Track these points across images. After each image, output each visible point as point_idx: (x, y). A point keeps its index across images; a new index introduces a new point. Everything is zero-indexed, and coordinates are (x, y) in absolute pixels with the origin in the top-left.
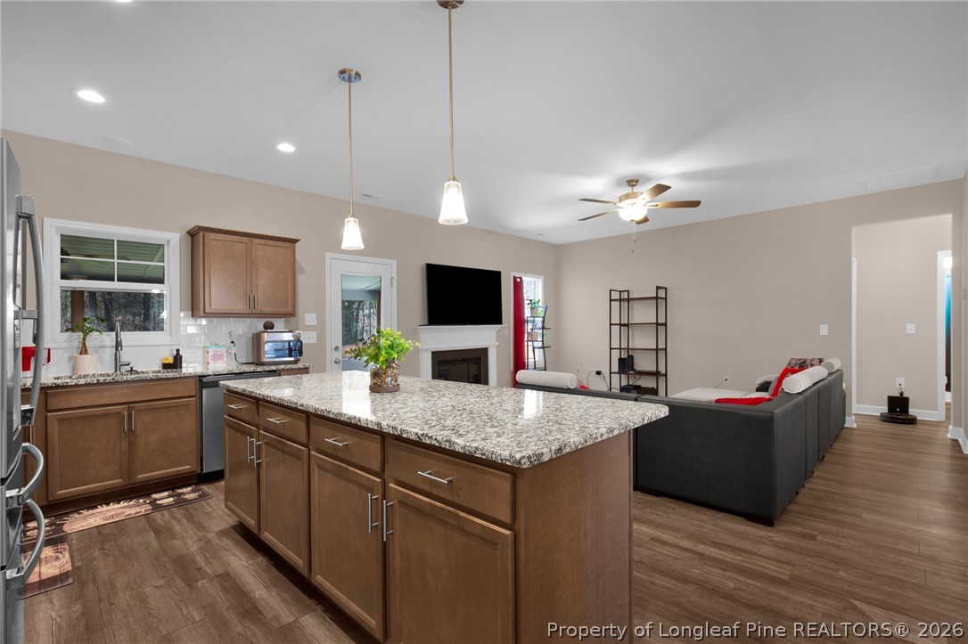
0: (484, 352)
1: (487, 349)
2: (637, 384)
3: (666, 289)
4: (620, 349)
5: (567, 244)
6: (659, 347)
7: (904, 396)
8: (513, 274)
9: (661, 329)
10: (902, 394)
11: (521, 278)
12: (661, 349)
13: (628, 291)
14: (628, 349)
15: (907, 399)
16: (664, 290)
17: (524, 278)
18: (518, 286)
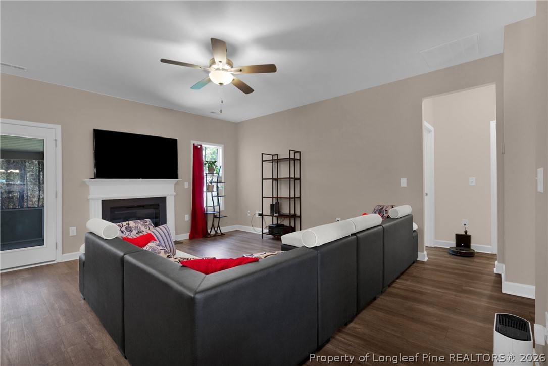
0: (163, 200)
1: (165, 197)
2: (282, 223)
3: (300, 152)
4: (273, 197)
5: (241, 122)
6: (296, 196)
7: (468, 233)
8: (193, 142)
9: (297, 182)
10: (466, 232)
11: (201, 145)
12: (297, 198)
13: (277, 155)
14: (277, 198)
15: (469, 236)
16: (299, 153)
17: (203, 145)
18: (197, 151)
